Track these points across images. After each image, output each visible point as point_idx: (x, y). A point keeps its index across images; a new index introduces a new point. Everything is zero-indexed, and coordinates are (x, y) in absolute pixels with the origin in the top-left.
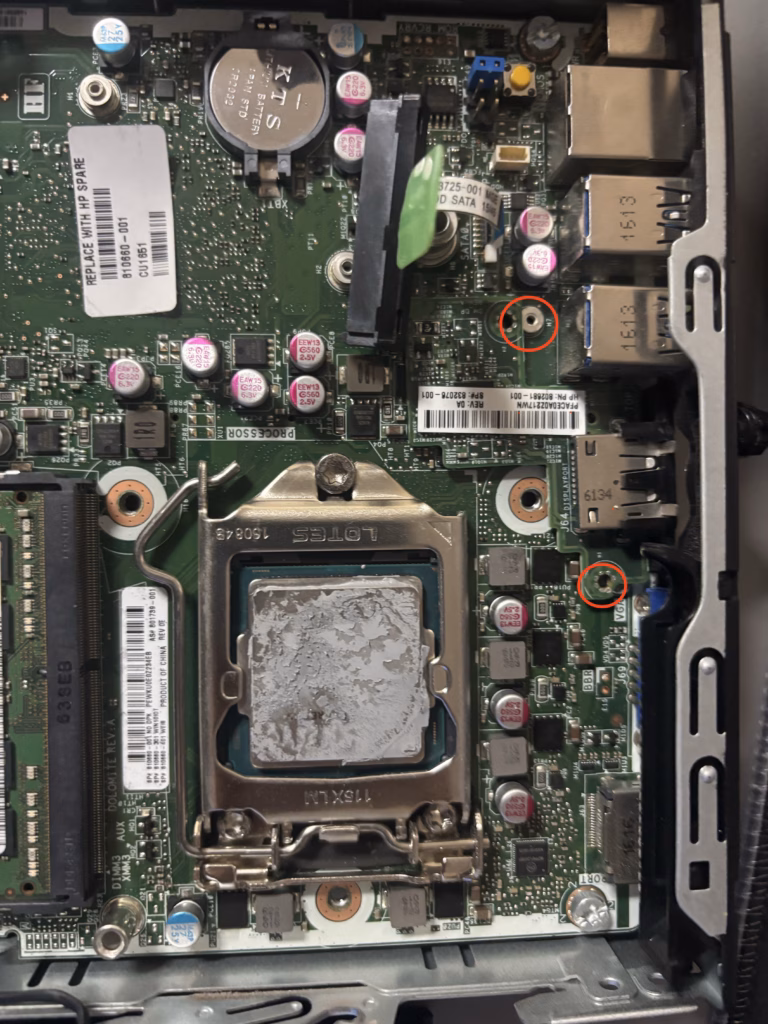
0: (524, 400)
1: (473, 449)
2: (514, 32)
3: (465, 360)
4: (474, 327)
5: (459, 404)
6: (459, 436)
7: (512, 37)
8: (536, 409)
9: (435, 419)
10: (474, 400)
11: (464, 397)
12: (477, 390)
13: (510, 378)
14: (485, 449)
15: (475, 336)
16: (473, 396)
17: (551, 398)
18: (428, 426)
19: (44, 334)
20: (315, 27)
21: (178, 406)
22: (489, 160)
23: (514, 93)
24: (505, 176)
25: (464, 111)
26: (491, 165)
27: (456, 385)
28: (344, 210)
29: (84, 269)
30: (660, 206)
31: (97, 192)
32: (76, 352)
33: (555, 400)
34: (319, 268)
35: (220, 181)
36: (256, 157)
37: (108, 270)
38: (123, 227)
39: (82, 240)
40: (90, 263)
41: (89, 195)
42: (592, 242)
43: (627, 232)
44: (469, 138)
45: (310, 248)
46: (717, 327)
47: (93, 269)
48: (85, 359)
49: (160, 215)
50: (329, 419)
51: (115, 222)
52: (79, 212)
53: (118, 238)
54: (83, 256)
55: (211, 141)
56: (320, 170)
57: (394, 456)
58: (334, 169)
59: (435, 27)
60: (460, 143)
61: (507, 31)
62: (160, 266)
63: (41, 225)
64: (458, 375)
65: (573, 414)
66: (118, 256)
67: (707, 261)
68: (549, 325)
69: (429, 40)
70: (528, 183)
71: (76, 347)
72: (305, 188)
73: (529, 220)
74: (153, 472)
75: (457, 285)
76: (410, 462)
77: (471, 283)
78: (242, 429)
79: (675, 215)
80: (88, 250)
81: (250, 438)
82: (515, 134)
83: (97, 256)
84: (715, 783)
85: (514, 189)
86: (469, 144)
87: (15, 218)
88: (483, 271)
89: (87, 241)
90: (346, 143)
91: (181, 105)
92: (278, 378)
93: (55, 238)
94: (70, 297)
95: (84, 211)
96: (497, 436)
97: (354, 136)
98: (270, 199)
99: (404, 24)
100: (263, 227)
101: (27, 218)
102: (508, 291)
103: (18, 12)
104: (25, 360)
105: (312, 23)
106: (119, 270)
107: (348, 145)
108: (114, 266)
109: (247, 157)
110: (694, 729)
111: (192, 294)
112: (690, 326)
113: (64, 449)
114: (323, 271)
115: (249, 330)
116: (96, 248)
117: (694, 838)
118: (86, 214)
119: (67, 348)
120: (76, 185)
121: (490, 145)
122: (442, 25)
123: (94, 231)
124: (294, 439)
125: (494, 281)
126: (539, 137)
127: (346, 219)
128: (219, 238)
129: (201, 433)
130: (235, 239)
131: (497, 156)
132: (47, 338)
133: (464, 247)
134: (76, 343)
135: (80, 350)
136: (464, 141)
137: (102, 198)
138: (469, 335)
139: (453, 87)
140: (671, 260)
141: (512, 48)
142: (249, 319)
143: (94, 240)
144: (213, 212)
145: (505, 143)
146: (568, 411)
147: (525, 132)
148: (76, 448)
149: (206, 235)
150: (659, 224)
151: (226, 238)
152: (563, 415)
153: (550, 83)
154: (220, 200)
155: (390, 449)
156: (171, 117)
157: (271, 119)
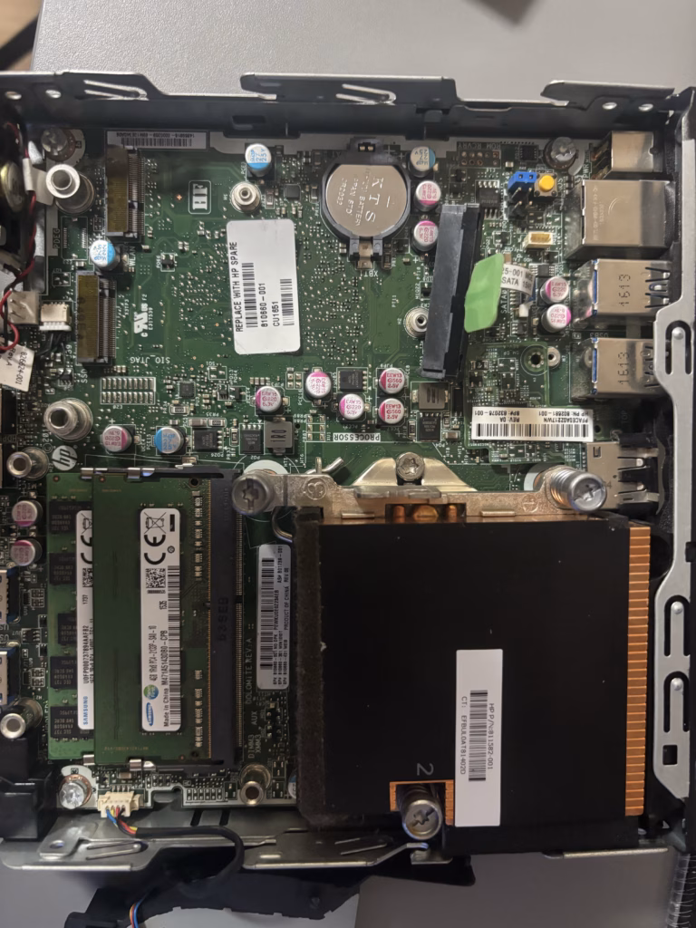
0: (548, 416)
1: (511, 451)
2: (541, 148)
3: (506, 387)
4: (513, 364)
5: (501, 420)
6: (501, 442)
7: (540, 151)
8: (557, 423)
9: (484, 430)
10: (513, 416)
11: (505, 414)
12: (515, 409)
13: (538, 400)
14: (520, 451)
15: (514, 371)
16: (512, 413)
17: (568, 415)
18: (479, 435)
19: (206, 366)
20: (399, 146)
21: (300, 418)
22: (522, 240)
23: (542, 194)
24: (534, 253)
25: (505, 205)
26: (524, 245)
27: (499, 406)
28: (418, 278)
29: (234, 320)
30: (647, 281)
31: (244, 266)
32: (228, 379)
33: (571, 416)
34: (399, 321)
35: (331, 256)
36: (358, 241)
37: (251, 321)
38: (262, 291)
39: (234, 300)
40: (239, 316)
41: (239, 268)
42: (599, 307)
43: (624, 300)
44: (508, 224)
45: (393, 306)
46: (688, 371)
47: (241, 320)
48: (234, 384)
49: (288, 281)
50: (405, 427)
51: (257, 287)
52: (232, 280)
53: (259, 299)
54: (234, 310)
55: (324, 228)
56: (401, 249)
57: (450, 454)
58: (411, 248)
59: (484, 145)
60: (501, 228)
61: (536, 147)
62: (288, 319)
63: (204, 288)
64: (501, 399)
65: (584, 426)
66: (258, 311)
67: (682, 324)
68: (564, 360)
69: (480, 154)
70: (550, 258)
71: (229, 376)
72: (390, 262)
73: (552, 287)
74: (283, 464)
75: (498, 332)
76: (462, 458)
77: (508, 330)
78: (344, 434)
79: (658, 287)
80: (237, 307)
81: (349, 441)
82: (541, 221)
83: (244, 312)
84: (682, 690)
85: (540, 262)
86: (508, 229)
87: (186, 284)
88: (517, 321)
89: (237, 300)
90: (423, 232)
91: (303, 202)
92: (369, 398)
93: (214, 297)
94: (225, 340)
95: (235, 279)
96: (530, 442)
97: (429, 227)
98: (365, 270)
99: (462, 143)
100: (361, 291)
101: (195, 284)
102: (535, 336)
103: (188, 136)
104: (192, 384)
105: (397, 144)
106: (259, 321)
107: (424, 233)
108: (256, 318)
109: (351, 241)
110: (667, 652)
111: (311, 339)
112: (669, 370)
113: (220, 447)
114: (402, 322)
115: (350, 365)
116: (243, 305)
117: (667, 728)
118: (237, 281)
119: (223, 376)
120: (230, 261)
121: (523, 230)
122: (489, 143)
123: (242, 293)
124: (379, 441)
125: (524, 329)
126: (558, 223)
127: (419, 285)
128: (330, 298)
129: (316, 437)
130: (341, 299)
131: (529, 239)
132: (208, 369)
133: (504, 304)
134: (229, 373)
135: (231, 377)
136: (504, 226)
137: (248, 270)
138: (509, 370)
139: (497, 189)
140: (655, 323)
141: (540, 160)
142: (351, 357)
143: (242, 299)
144: (325, 280)
145: (534, 229)
146: (581, 424)
147: (548, 219)
148: (228, 446)
149: (320, 296)
150: (647, 294)
151: (334, 299)
152: (577, 427)
153: (567, 185)
154: (331, 271)
155: (448, 449)
156: (297, 211)
157: (369, 214)
